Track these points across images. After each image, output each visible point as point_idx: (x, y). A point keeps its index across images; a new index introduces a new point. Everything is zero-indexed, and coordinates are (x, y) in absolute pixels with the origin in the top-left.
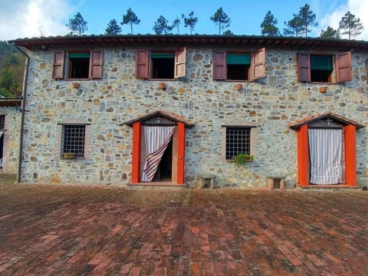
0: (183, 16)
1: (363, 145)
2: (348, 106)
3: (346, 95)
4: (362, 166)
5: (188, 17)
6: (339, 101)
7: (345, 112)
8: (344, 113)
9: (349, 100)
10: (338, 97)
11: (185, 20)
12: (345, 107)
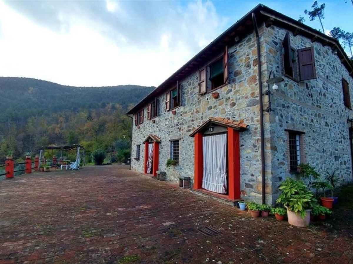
0: (306, 11)
1: (255, 149)
2: (238, 105)
3: (237, 92)
4: (254, 178)
5: (312, 10)
6: (230, 102)
7: (235, 112)
8: (234, 114)
9: (238, 97)
10: (229, 98)
11: (310, 13)
12: (236, 107)
